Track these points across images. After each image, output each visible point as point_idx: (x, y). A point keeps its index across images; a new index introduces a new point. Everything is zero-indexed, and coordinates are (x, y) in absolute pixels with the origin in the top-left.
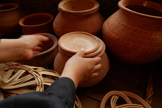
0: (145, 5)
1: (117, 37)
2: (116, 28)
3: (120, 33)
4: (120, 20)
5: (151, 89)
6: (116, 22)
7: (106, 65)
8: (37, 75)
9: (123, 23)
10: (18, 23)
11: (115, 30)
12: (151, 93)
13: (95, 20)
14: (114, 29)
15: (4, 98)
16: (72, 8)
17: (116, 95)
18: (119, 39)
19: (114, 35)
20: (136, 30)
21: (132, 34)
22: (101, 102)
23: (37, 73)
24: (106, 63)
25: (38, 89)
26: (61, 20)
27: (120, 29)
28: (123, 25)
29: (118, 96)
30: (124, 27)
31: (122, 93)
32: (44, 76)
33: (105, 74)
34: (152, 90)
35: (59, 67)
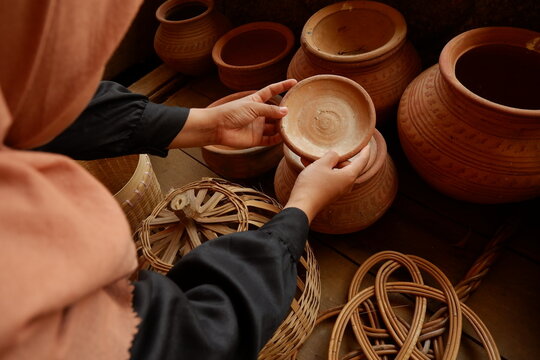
0: (530, 47)
1: (418, 138)
2: (423, 114)
3: (426, 131)
4: (435, 97)
5: (484, 263)
6: (426, 99)
7: (384, 196)
8: (241, 207)
9: (438, 105)
10: (211, 55)
11: (418, 119)
12: (481, 271)
13: (387, 76)
14: (418, 116)
15: (202, 242)
16: (339, 30)
17: (395, 261)
18: (420, 144)
19: (413, 131)
20: (461, 131)
21: (452, 138)
22: (359, 266)
23: (241, 202)
24: (384, 192)
25: (240, 229)
26: (305, 68)
27: (429, 119)
28: (438, 113)
29: (399, 263)
30: (437, 116)
31: (408, 259)
32: (251, 209)
33: (377, 215)
34: (486, 267)
35: (283, 187)
